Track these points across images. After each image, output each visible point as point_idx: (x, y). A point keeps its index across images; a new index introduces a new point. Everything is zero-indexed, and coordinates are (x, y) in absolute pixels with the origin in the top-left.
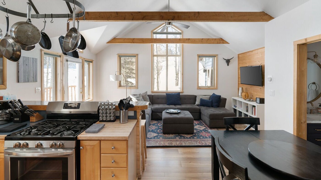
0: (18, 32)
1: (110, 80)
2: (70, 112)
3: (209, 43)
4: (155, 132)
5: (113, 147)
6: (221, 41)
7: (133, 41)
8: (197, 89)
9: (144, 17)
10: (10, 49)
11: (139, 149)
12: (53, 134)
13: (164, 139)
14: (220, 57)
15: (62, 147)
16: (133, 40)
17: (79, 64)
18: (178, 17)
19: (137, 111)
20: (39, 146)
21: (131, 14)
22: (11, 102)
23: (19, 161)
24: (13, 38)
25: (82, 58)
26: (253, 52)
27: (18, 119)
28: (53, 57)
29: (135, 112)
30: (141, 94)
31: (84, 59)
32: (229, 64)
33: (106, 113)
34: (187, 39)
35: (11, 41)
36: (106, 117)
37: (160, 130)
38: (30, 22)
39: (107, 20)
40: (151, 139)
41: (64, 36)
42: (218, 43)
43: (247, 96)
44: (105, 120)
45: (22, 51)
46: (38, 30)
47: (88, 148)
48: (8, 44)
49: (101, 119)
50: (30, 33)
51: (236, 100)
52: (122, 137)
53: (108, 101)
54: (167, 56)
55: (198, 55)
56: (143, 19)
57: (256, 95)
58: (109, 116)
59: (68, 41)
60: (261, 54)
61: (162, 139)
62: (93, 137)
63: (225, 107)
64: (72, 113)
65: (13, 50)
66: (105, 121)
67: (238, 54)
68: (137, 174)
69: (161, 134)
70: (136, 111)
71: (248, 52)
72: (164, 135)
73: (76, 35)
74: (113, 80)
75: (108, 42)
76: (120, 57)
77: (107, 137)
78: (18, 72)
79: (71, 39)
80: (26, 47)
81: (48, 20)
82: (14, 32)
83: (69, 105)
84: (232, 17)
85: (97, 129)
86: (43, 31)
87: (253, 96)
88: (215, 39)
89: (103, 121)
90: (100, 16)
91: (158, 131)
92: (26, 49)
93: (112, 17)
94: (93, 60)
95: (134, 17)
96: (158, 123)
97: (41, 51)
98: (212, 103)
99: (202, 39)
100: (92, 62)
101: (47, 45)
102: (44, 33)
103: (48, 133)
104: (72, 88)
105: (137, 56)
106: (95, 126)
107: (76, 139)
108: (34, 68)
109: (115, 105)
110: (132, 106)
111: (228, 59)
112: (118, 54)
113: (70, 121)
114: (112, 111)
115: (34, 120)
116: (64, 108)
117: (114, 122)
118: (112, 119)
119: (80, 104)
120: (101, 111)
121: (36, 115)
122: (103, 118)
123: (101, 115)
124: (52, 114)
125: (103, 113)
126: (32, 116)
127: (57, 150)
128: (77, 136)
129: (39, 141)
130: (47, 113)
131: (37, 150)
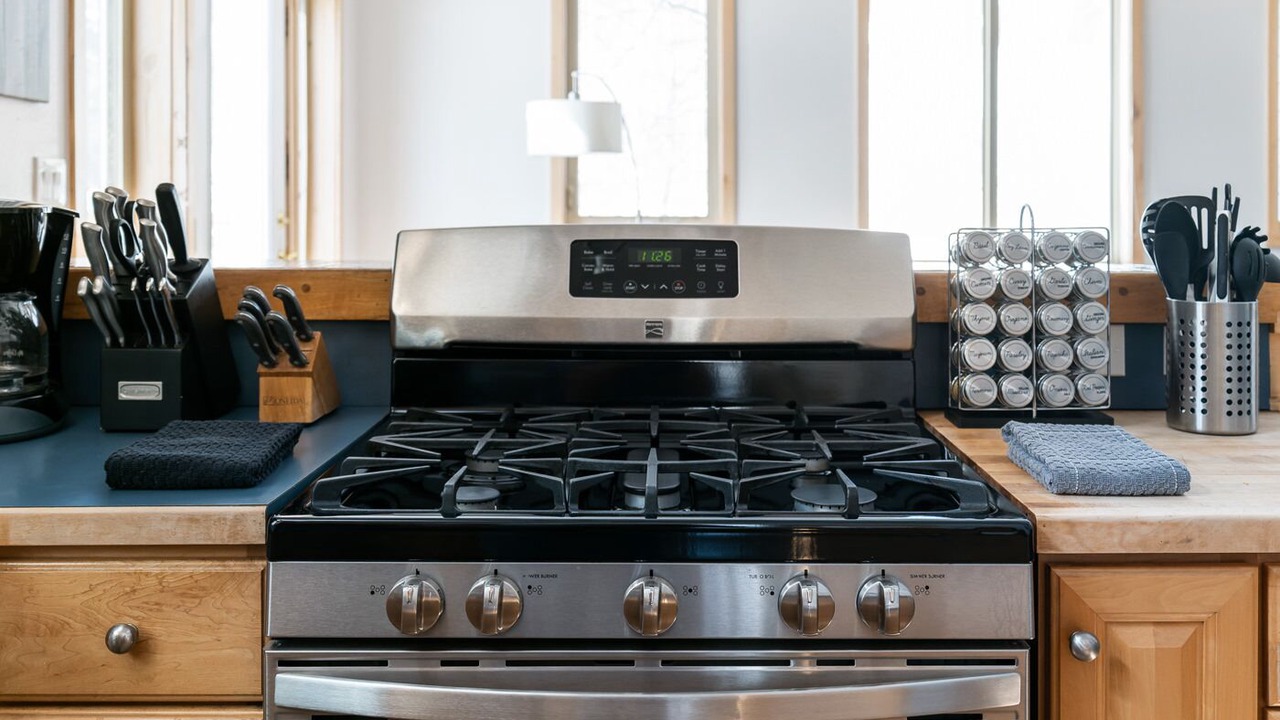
47: (1137, 641)
49: (990, 399)
114: (1098, 317)
115: (301, 400)
116: (577, 290)
117: (1111, 422)
118: (1097, 395)
119: (731, 247)
120: (976, 317)
121: (308, 351)
122: (1007, 385)
123: (976, 353)
124: (456, 349)
125: (997, 336)
126: (285, 363)
127: (851, 662)
128: (1026, 513)
129: (641, 567)
130: (398, 344)
131: (630, 663)
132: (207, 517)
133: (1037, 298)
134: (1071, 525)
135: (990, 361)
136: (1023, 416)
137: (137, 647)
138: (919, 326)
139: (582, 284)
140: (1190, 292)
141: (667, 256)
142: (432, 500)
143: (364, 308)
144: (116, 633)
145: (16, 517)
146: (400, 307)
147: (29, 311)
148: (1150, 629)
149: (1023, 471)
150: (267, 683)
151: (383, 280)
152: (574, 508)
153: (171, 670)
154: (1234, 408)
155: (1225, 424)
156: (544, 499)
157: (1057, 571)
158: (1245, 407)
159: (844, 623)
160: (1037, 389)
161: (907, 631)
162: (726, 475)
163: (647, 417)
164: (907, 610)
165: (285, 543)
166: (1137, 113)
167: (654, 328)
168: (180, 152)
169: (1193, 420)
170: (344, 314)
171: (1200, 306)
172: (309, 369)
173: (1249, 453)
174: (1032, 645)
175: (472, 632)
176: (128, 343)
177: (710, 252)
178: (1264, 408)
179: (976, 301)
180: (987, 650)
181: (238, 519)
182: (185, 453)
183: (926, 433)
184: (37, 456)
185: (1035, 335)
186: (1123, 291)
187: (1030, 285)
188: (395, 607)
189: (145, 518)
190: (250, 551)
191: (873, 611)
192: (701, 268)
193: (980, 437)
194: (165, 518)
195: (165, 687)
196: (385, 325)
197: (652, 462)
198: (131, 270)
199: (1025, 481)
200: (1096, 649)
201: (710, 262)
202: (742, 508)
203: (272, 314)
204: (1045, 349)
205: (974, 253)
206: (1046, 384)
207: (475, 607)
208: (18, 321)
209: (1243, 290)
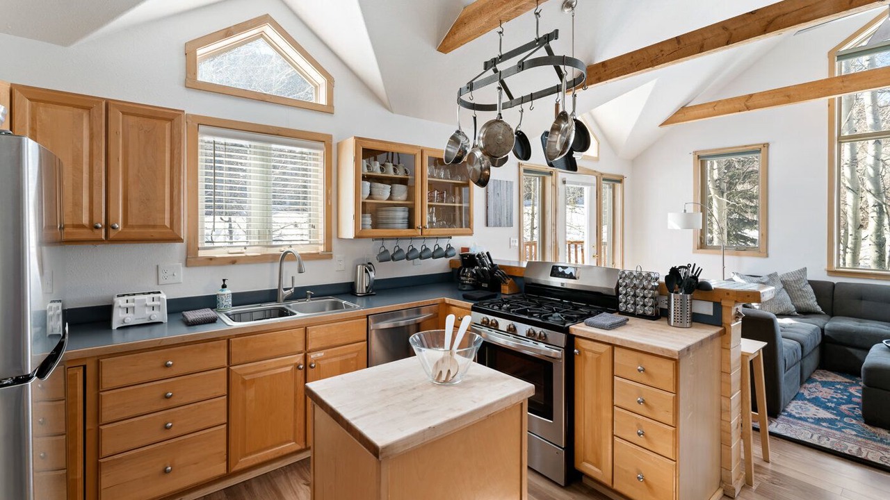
0: (487, 138)
1: (669, 228)
2: (562, 284)
4: (827, 408)
5: (639, 368)
7: (748, 103)
9: (770, 23)
10: (477, 167)
11: (729, 411)
12: (531, 315)
13: (864, 438)
15: (543, 339)
16: (747, 101)
17: (589, 187)
19: (724, 303)
20: (512, 331)
21: (724, 28)
22: (478, 256)
23: (487, 348)
24: (481, 149)
25: (597, 174)
27: (486, 285)
28: (539, 177)
29: (718, 307)
30: (779, 275)
31: (602, 174)
33: (635, 296)
35: (479, 154)
36: (635, 304)
37: (854, 408)
38: (501, 118)
39: (650, 68)
40: (800, 422)
41: (549, 130)
44: (632, 310)
45: (492, 168)
46: (511, 129)
47: (589, 355)
48: (475, 161)
49: (624, 309)
50: (501, 137)
52: (663, 350)
53: (639, 268)
56: (765, 30)
58: (641, 303)
59: (554, 140)
61: (856, 435)
62: (598, 335)
64: (565, 287)
65: (481, 168)
66: (633, 315)
68: (721, 481)
69: (854, 422)
70: (721, 303)
72: (866, 426)
73: (567, 125)
74: (677, 227)
75: (661, 125)
76: (701, 161)
77: (627, 341)
78: (487, 207)
79: (560, 135)
80: (496, 160)
81: (526, 106)
82: (483, 139)
83: (560, 270)
85: (609, 323)
86: (518, 129)
89: (625, 313)
90: (631, 64)
91: (844, 407)
92: (496, 165)
93: (663, 55)
94: (623, 177)
95: (731, 34)
96: (851, 386)
97: (519, 166)
100: (620, 181)
101: (525, 153)
102: (520, 132)
103: (524, 312)
104: (576, 247)
105: (764, 150)
106: (605, 318)
107: (566, 331)
108: (509, 200)
109: (657, 279)
110: (705, 287)
112: (695, 153)
113: (561, 302)
115: (506, 290)
116: (551, 275)
118: (649, 312)
120: (621, 290)
122: (628, 306)
123: (622, 298)
127: (537, 344)
128: (570, 326)
130: (525, 282)
133: (635, 287)
145: (451, 300)
148: (591, 353)
160: (636, 308)
161: (545, 341)
168: (554, 233)
172: (508, 285)
174: (565, 349)
179: (622, 287)
180: (557, 348)
188: (482, 321)
204: (637, 299)
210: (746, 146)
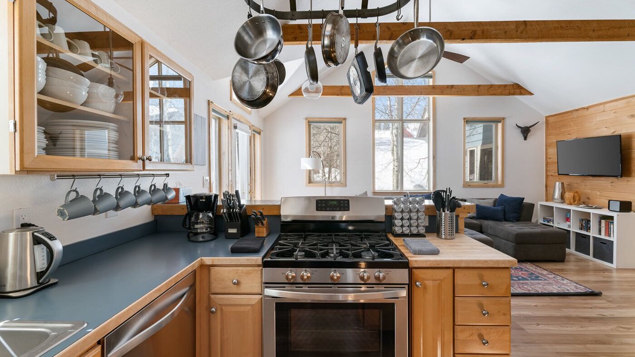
3: (492, 95)
5: (484, 283)
6: (517, 89)
7: (342, 92)
8: (464, 187)
14: (510, 123)
16: (341, 89)
17: (247, 135)
18: (483, 32)
21: (388, 28)
25: (250, 125)
26: (590, 110)
27: (235, 231)
28: (216, 120)
31: (253, 125)
32: (527, 136)
34: (448, 87)
36: (410, 226)
42: (510, 94)
43: (577, 198)
44: (408, 232)
51: (552, 207)
54: (402, 121)
55: (464, 119)
57: (598, 197)
58: (416, 224)
60: (614, 113)
63: (531, 220)
67: (546, 115)
71: (577, 110)
75: (292, 95)
76: (310, 123)
84: (594, 30)
87: (588, 198)
88: (505, 86)
89: (402, 235)
94: (261, 131)
97: (209, 105)
98: (504, 212)
99: (479, 86)
100: (259, 133)
105: (344, 121)
111: (527, 127)
112: (306, 119)
114: (423, 215)
115: (263, 232)
116: (317, 210)
117: (425, 236)
118: (422, 230)
119: (348, 201)
120: (398, 215)
121: (264, 222)
122: (404, 229)
123: (398, 222)
124: (293, 221)
125: (402, 219)
126: (260, 225)
127: (373, 288)
128: (407, 259)
129: (333, 269)
130: (282, 220)
131: (331, 287)
132: (251, 259)
133: (410, 211)
134: (416, 261)
135: (401, 224)
136: (407, 235)
137: (238, 284)
138: (386, 216)
139: (319, 208)
140: (442, 209)
141: (335, 203)
142: (291, 256)
143: (275, 213)
144: (234, 281)
145: (215, 259)
146: (282, 213)
147: (211, 215)
148: (431, 281)
149: (407, 249)
150: (262, 291)
151: (279, 207)
152: (320, 258)
153: (244, 288)
154: (450, 234)
155: (448, 237)
156: (314, 256)
157: (413, 270)
158: (452, 234)
159: (372, 280)
160: (410, 229)
161: (384, 282)
162: (348, 250)
163: (331, 235)
164: (384, 278)
165: (266, 264)
166: (434, 158)
167: (333, 217)
168: (230, 173)
169: (442, 236)
170: (271, 214)
171: (443, 213)
172: (265, 226)
173: (452, 244)
174: (408, 284)
175: (301, 282)
176: (230, 221)
177: (344, 202)
178: (457, 232)
179: (398, 212)
180: (400, 285)
181: (257, 260)
182: (244, 246)
183: (388, 240)
184: (212, 244)
185: (410, 219)
186: (428, 209)
187: (409, 209)
188: (287, 277)
189: (239, 259)
190: (259, 266)
191: (378, 278)
192: (342, 205)
193: (399, 240)
194: (243, 259)
195: (243, 291)
196: (280, 216)
197: (334, 247)
198: (230, 207)
199: (407, 251)
200: (421, 285)
201: (344, 204)
202: (352, 258)
203: (258, 216)
204: (412, 222)
205: (397, 203)
206: (412, 229)
207: (302, 277)
208: (209, 217)
209: (452, 210)
210: (335, 118)
